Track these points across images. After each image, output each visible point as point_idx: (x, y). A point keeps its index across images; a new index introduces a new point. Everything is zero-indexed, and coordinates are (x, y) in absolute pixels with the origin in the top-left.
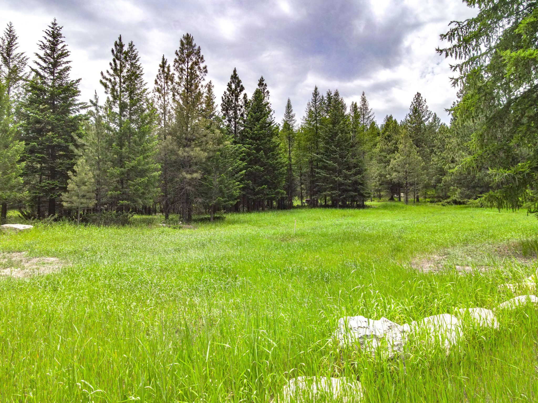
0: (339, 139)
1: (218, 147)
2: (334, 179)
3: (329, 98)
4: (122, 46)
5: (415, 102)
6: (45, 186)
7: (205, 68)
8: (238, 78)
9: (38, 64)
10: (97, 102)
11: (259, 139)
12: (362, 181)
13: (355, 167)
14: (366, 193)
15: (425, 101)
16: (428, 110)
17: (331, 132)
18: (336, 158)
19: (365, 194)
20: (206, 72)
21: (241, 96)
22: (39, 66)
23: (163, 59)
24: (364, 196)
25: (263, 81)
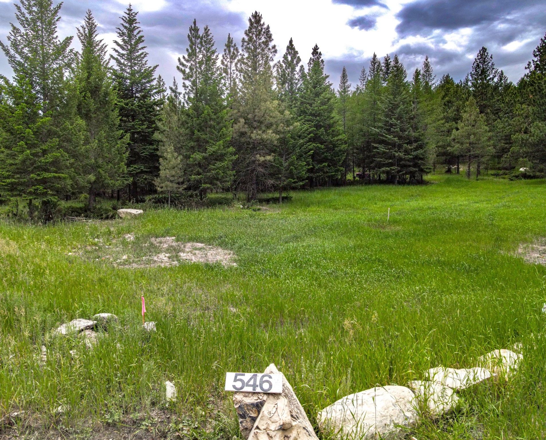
0: (400, 112)
1: (288, 128)
2: (394, 154)
3: (387, 64)
4: (196, 30)
5: (478, 59)
6: (133, 170)
7: (274, 47)
8: (294, 49)
9: (116, 51)
10: (176, 88)
11: (319, 115)
12: (423, 155)
13: (416, 141)
14: (427, 168)
15: (491, 57)
16: (494, 67)
17: (391, 104)
18: (397, 131)
19: (425, 170)
20: (276, 51)
21: (298, 69)
22: (117, 53)
23: (229, 38)
24: (425, 172)
25: (317, 49)
